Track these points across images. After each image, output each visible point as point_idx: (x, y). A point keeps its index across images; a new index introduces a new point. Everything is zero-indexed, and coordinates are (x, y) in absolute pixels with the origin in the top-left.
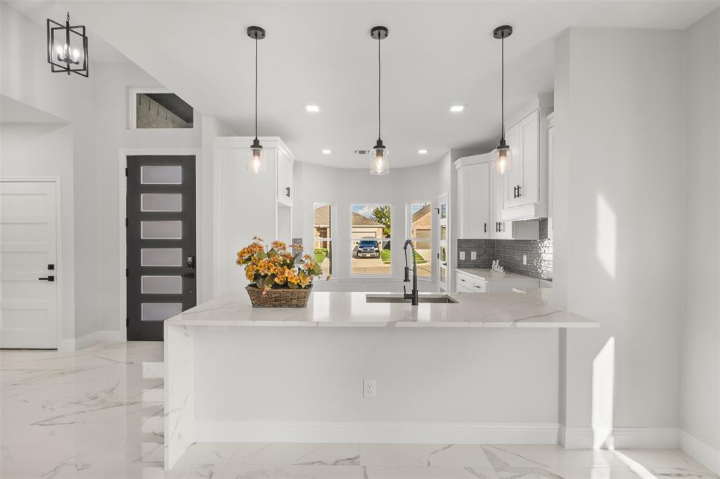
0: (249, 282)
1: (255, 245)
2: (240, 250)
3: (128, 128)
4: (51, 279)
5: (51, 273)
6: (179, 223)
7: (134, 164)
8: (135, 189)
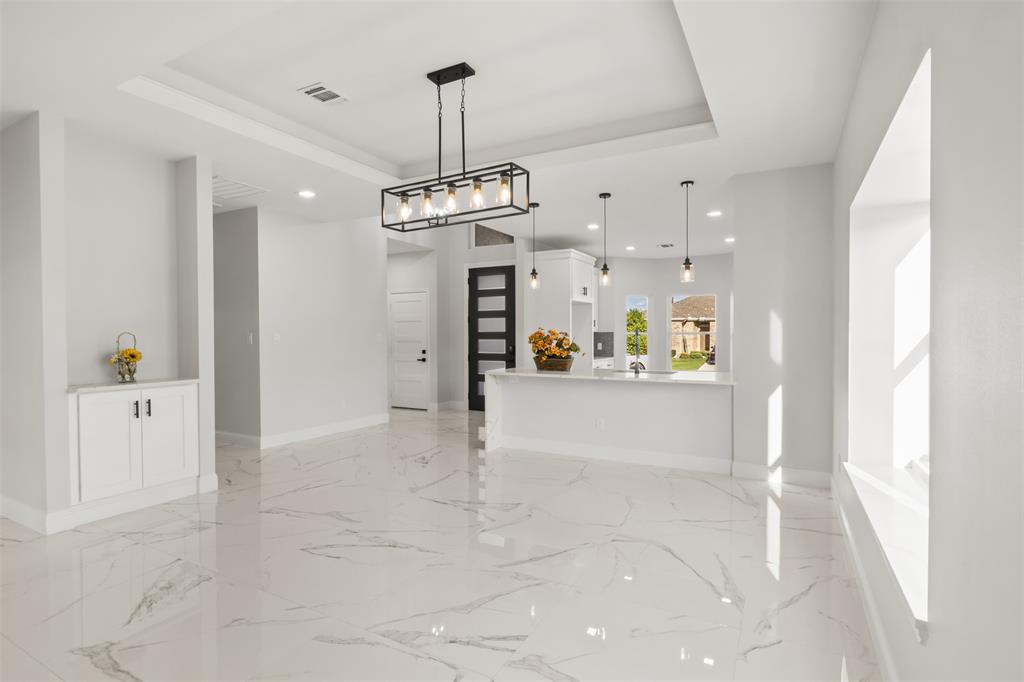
0: (535, 355)
1: (538, 333)
2: (530, 335)
3: (470, 248)
4: (424, 360)
5: (424, 356)
6: (503, 320)
7: (475, 275)
8: (475, 294)
